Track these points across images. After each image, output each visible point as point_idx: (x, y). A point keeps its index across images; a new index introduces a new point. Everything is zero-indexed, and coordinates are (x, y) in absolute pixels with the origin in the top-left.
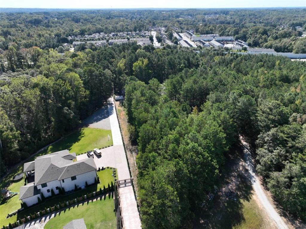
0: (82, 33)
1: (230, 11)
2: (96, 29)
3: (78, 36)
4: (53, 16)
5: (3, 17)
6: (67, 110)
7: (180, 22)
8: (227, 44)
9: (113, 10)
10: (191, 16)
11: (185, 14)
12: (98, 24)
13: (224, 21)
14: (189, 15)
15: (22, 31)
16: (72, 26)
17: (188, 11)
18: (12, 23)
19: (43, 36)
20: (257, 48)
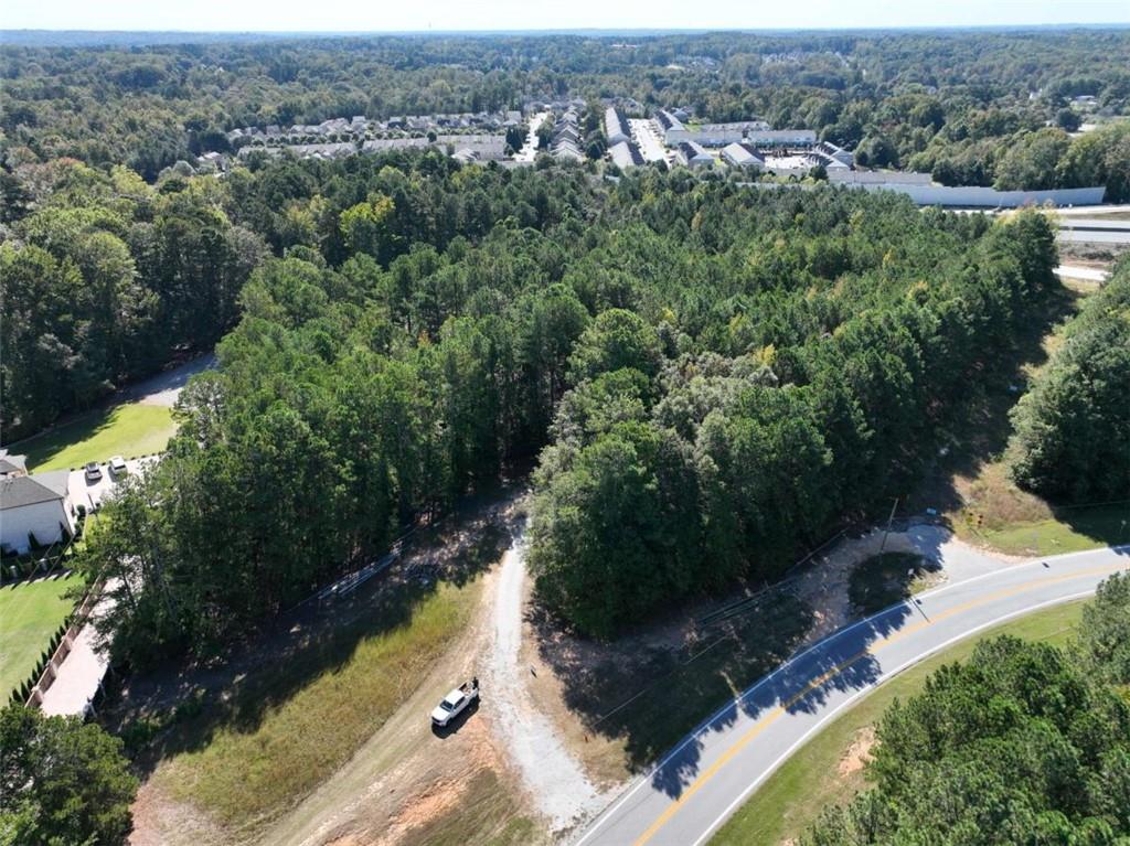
0: (286, 117)
1: (862, 39)
2: (341, 104)
3: (269, 128)
4: (213, 57)
5: (32, 64)
6: (53, 344)
7: (659, 80)
8: (786, 155)
9: (439, 38)
10: (714, 56)
11: (694, 49)
12: (357, 85)
13: (821, 76)
14: (706, 54)
15: (78, 109)
16: (261, 94)
17: (707, 39)
18: (55, 81)
19: (143, 127)
20: (885, 171)
